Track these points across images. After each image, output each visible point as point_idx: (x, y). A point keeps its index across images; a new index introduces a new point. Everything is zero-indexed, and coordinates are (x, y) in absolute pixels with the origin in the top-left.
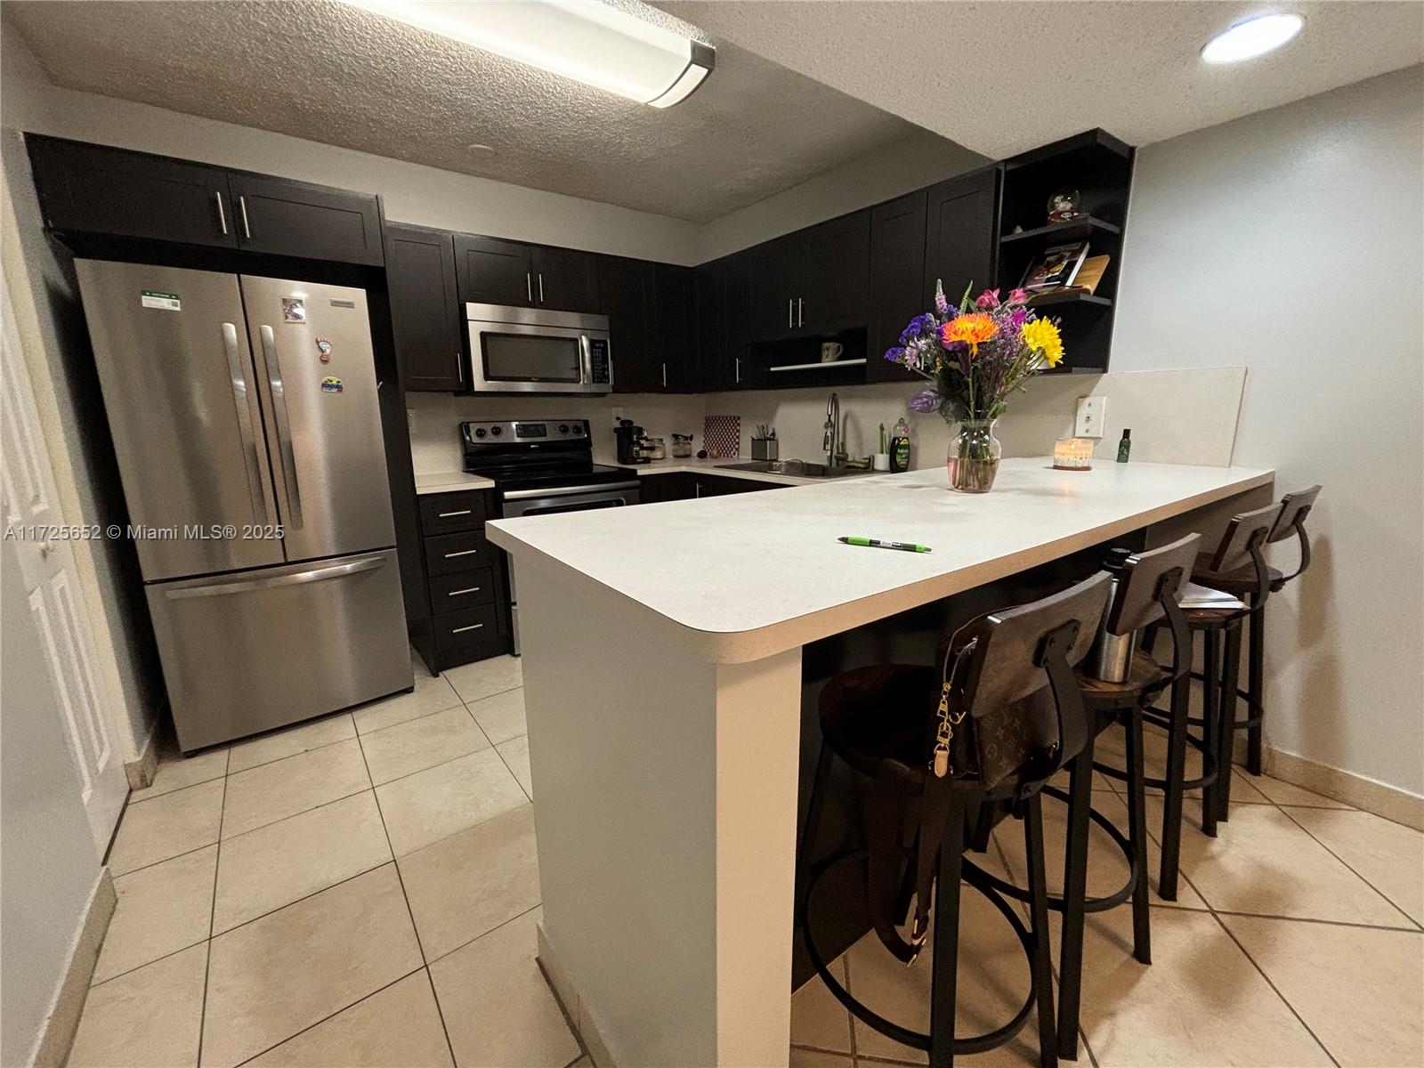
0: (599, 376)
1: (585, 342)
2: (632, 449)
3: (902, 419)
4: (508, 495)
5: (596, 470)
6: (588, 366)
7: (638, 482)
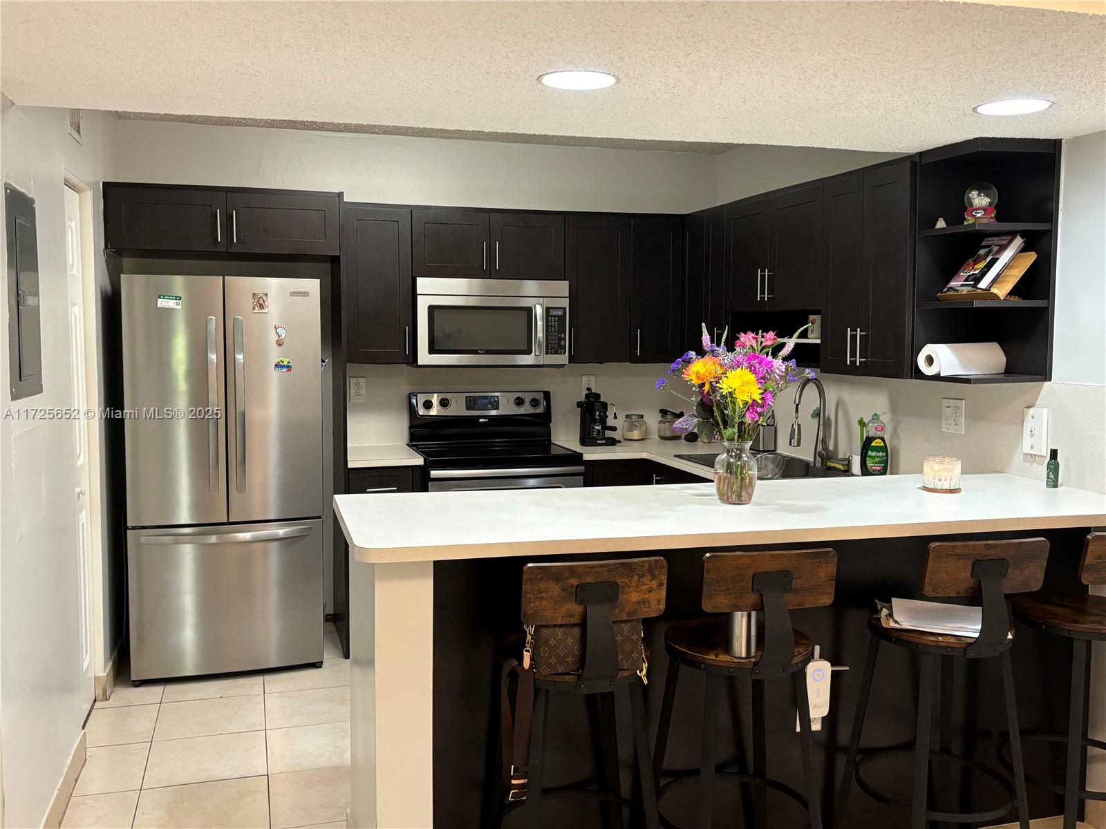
0: (553, 347)
1: (539, 311)
2: (594, 428)
3: (876, 414)
4: (434, 473)
5: (554, 451)
6: (540, 334)
7: (581, 468)
